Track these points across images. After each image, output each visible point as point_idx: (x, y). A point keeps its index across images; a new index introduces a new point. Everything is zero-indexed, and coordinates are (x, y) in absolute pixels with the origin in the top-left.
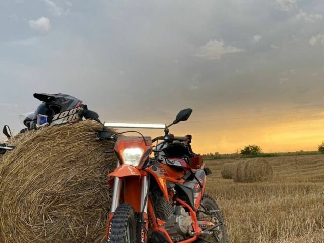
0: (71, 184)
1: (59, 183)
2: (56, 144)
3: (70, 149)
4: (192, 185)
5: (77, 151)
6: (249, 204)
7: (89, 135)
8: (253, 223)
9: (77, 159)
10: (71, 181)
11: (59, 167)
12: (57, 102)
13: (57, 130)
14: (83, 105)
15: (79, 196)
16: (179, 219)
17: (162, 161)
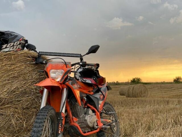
0: (14, 92)
1: (5, 91)
2: (4, 65)
3: (14, 68)
4: (98, 95)
5: (19, 70)
6: (134, 110)
7: (28, 60)
8: (136, 121)
9: (19, 76)
10: (14, 90)
11: (5, 80)
12: (5, 36)
13: (5, 55)
14: (25, 40)
15: (20, 101)
16: (87, 118)
17: (79, 79)
